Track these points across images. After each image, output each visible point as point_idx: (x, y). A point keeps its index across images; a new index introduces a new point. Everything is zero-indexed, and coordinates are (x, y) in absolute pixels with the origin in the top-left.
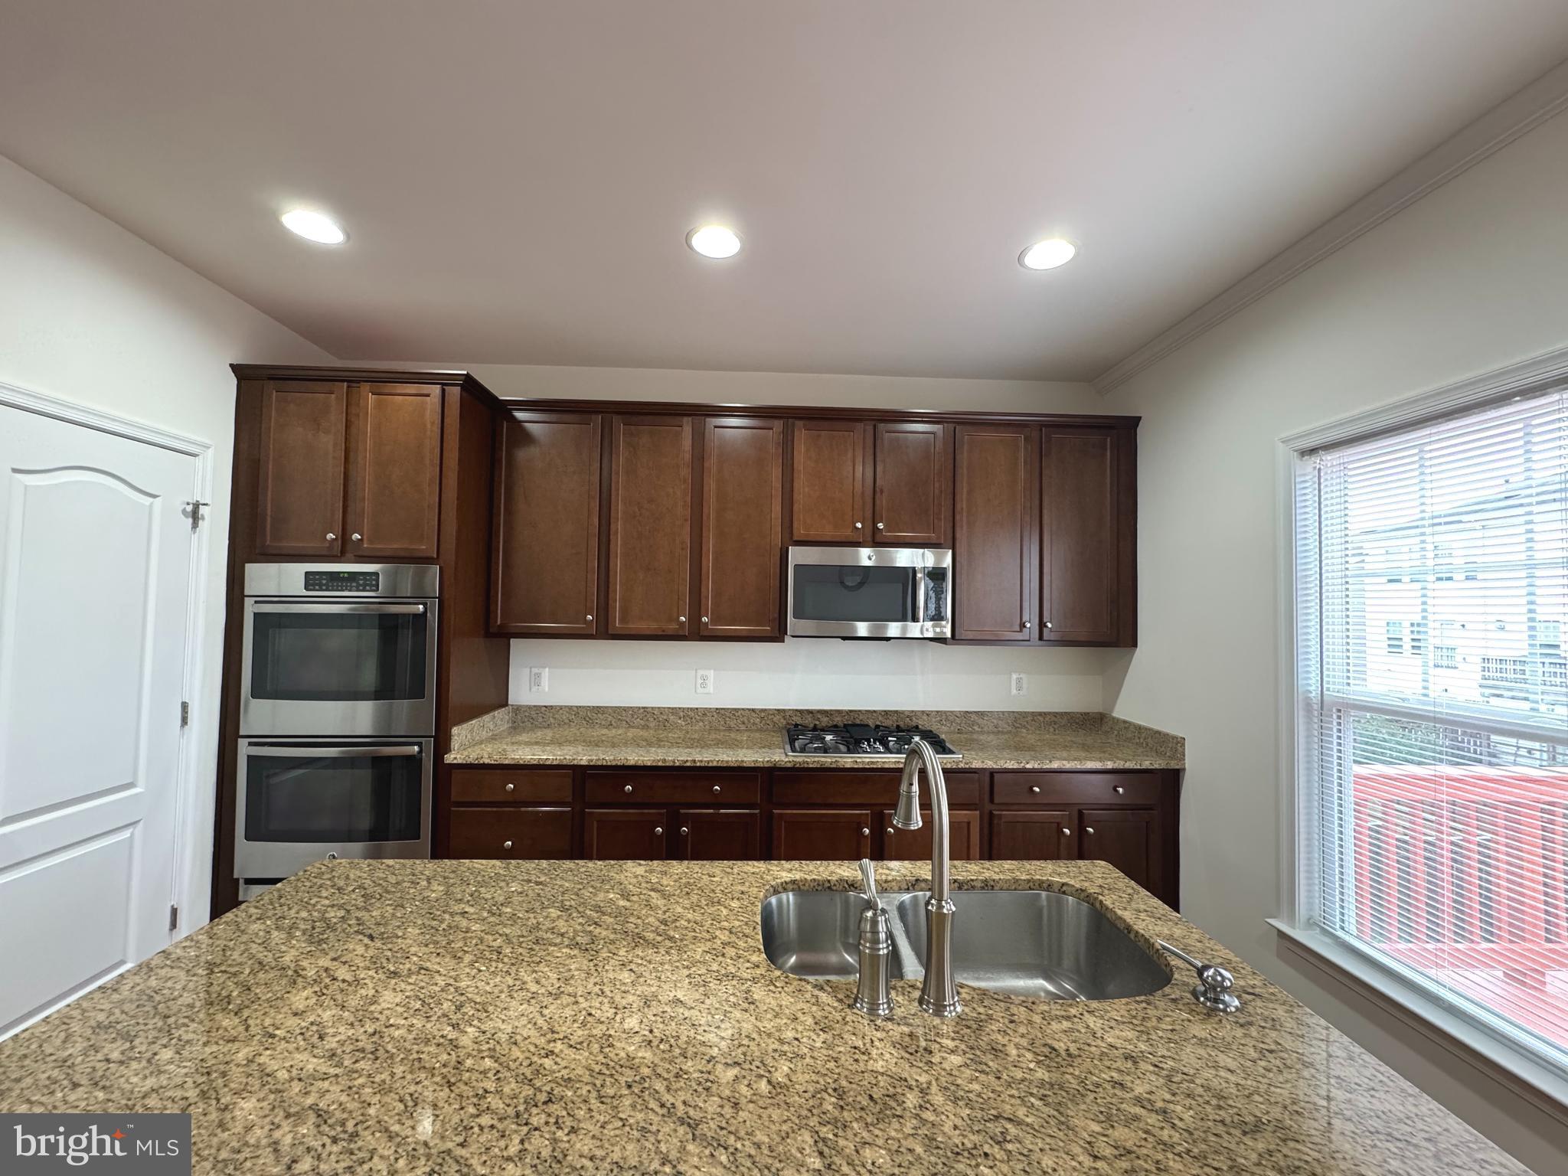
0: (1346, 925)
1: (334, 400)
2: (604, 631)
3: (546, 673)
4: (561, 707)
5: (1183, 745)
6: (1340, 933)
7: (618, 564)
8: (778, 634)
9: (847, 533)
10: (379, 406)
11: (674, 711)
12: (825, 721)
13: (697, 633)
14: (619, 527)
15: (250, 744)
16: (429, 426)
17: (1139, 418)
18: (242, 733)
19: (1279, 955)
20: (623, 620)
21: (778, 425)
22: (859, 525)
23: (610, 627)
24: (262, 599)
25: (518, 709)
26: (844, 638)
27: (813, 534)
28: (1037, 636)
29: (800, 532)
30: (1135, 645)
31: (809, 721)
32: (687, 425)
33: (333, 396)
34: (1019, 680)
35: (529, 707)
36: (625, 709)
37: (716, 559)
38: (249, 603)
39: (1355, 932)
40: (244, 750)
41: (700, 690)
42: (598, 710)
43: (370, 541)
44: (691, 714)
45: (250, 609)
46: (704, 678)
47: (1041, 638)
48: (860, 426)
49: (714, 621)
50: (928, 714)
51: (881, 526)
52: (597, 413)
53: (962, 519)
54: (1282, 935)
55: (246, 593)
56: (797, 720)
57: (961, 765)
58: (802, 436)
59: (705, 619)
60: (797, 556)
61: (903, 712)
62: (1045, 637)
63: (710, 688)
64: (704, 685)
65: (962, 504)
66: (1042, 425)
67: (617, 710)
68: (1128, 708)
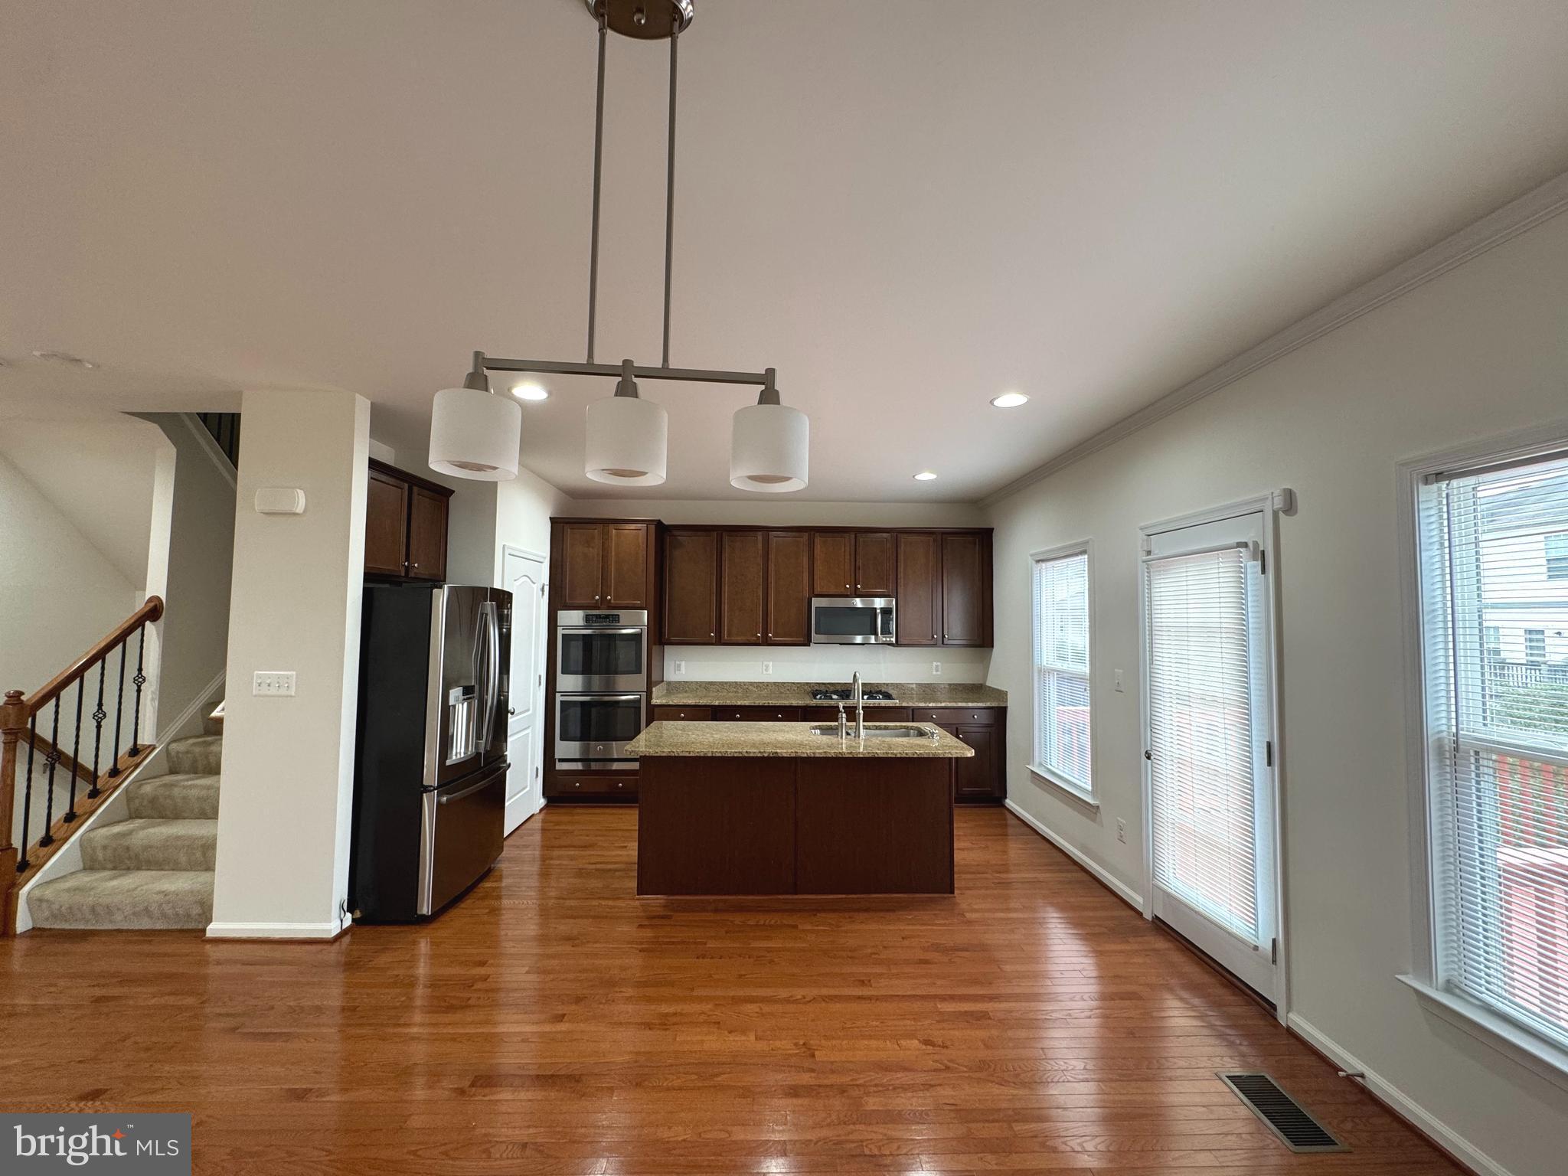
0: (1052, 764)
1: (596, 532)
2: (720, 642)
3: (683, 663)
4: (692, 682)
5: (1007, 695)
6: (1049, 767)
7: (726, 607)
8: (807, 642)
9: (841, 591)
10: (617, 535)
11: (751, 684)
12: (832, 689)
13: (766, 642)
14: (726, 589)
15: (562, 695)
16: (641, 544)
17: (993, 529)
18: (557, 690)
19: (1032, 782)
20: (729, 635)
21: (806, 536)
22: (848, 586)
23: (722, 638)
24: (565, 628)
25: (669, 683)
26: (841, 644)
27: (825, 591)
28: (941, 642)
29: (818, 590)
30: (993, 646)
31: (823, 689)
32: (760, 536)
33: (596, 531)
34: (937, 666)
35: (676, 682)
36: (726, 683)
37: (775, 604)
38: (559, 629)
39: (1056, 766)
40: (559, 698)
41: (765, 673)
42: (712, 683)
43: (614, 600)
44: (761, 685)
45: (560, 632)
46: (767, 666)
47: (943, 643)
48: (847, 535)
49: (774, 636)
50: (887, 685)
51: (859, 586)
52: (714, 531)
53: (901, 582)
54: (1032, 771)
55: (558, 624)
56: (817, 688)
57: (897, 705)
58: (818, 540)
59: (770, 635)
60: (817, 602)
61: (873, 684)
62: (945, 643)
63: (770, 672)
64: (766, 670)
65: (901, 575)
66: (943, 533)
67: (722, 683)
68: (992, 682)
